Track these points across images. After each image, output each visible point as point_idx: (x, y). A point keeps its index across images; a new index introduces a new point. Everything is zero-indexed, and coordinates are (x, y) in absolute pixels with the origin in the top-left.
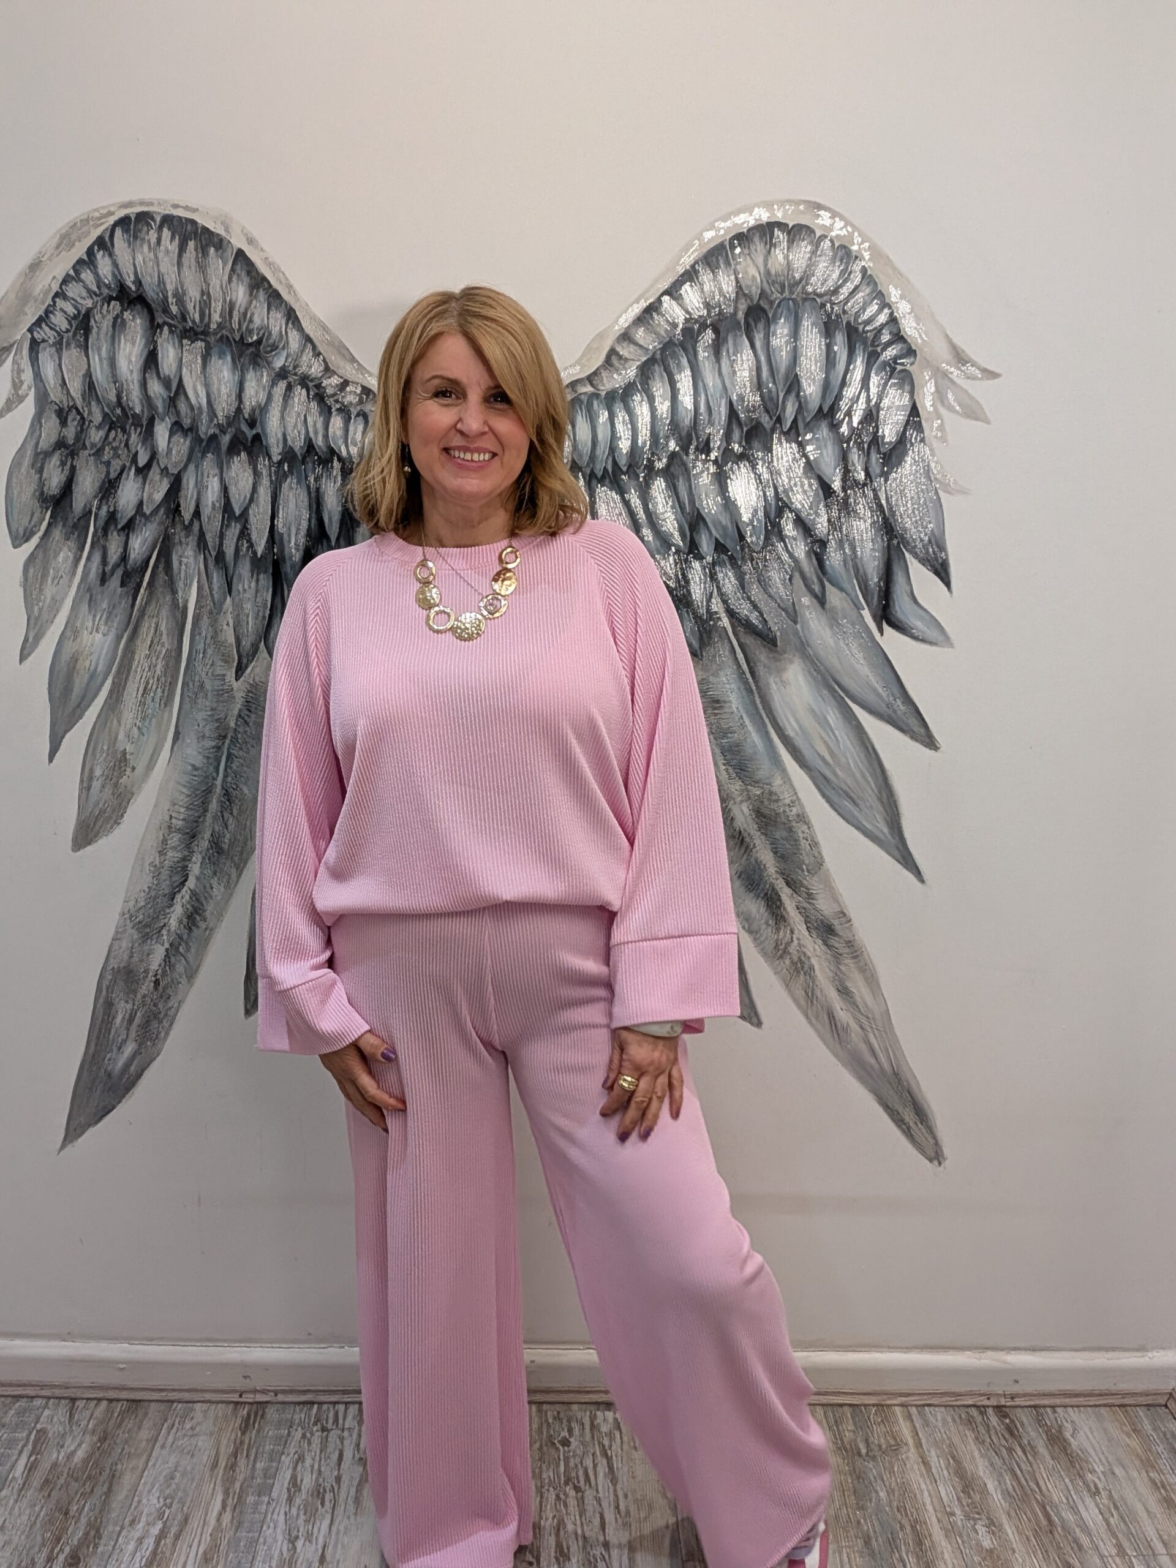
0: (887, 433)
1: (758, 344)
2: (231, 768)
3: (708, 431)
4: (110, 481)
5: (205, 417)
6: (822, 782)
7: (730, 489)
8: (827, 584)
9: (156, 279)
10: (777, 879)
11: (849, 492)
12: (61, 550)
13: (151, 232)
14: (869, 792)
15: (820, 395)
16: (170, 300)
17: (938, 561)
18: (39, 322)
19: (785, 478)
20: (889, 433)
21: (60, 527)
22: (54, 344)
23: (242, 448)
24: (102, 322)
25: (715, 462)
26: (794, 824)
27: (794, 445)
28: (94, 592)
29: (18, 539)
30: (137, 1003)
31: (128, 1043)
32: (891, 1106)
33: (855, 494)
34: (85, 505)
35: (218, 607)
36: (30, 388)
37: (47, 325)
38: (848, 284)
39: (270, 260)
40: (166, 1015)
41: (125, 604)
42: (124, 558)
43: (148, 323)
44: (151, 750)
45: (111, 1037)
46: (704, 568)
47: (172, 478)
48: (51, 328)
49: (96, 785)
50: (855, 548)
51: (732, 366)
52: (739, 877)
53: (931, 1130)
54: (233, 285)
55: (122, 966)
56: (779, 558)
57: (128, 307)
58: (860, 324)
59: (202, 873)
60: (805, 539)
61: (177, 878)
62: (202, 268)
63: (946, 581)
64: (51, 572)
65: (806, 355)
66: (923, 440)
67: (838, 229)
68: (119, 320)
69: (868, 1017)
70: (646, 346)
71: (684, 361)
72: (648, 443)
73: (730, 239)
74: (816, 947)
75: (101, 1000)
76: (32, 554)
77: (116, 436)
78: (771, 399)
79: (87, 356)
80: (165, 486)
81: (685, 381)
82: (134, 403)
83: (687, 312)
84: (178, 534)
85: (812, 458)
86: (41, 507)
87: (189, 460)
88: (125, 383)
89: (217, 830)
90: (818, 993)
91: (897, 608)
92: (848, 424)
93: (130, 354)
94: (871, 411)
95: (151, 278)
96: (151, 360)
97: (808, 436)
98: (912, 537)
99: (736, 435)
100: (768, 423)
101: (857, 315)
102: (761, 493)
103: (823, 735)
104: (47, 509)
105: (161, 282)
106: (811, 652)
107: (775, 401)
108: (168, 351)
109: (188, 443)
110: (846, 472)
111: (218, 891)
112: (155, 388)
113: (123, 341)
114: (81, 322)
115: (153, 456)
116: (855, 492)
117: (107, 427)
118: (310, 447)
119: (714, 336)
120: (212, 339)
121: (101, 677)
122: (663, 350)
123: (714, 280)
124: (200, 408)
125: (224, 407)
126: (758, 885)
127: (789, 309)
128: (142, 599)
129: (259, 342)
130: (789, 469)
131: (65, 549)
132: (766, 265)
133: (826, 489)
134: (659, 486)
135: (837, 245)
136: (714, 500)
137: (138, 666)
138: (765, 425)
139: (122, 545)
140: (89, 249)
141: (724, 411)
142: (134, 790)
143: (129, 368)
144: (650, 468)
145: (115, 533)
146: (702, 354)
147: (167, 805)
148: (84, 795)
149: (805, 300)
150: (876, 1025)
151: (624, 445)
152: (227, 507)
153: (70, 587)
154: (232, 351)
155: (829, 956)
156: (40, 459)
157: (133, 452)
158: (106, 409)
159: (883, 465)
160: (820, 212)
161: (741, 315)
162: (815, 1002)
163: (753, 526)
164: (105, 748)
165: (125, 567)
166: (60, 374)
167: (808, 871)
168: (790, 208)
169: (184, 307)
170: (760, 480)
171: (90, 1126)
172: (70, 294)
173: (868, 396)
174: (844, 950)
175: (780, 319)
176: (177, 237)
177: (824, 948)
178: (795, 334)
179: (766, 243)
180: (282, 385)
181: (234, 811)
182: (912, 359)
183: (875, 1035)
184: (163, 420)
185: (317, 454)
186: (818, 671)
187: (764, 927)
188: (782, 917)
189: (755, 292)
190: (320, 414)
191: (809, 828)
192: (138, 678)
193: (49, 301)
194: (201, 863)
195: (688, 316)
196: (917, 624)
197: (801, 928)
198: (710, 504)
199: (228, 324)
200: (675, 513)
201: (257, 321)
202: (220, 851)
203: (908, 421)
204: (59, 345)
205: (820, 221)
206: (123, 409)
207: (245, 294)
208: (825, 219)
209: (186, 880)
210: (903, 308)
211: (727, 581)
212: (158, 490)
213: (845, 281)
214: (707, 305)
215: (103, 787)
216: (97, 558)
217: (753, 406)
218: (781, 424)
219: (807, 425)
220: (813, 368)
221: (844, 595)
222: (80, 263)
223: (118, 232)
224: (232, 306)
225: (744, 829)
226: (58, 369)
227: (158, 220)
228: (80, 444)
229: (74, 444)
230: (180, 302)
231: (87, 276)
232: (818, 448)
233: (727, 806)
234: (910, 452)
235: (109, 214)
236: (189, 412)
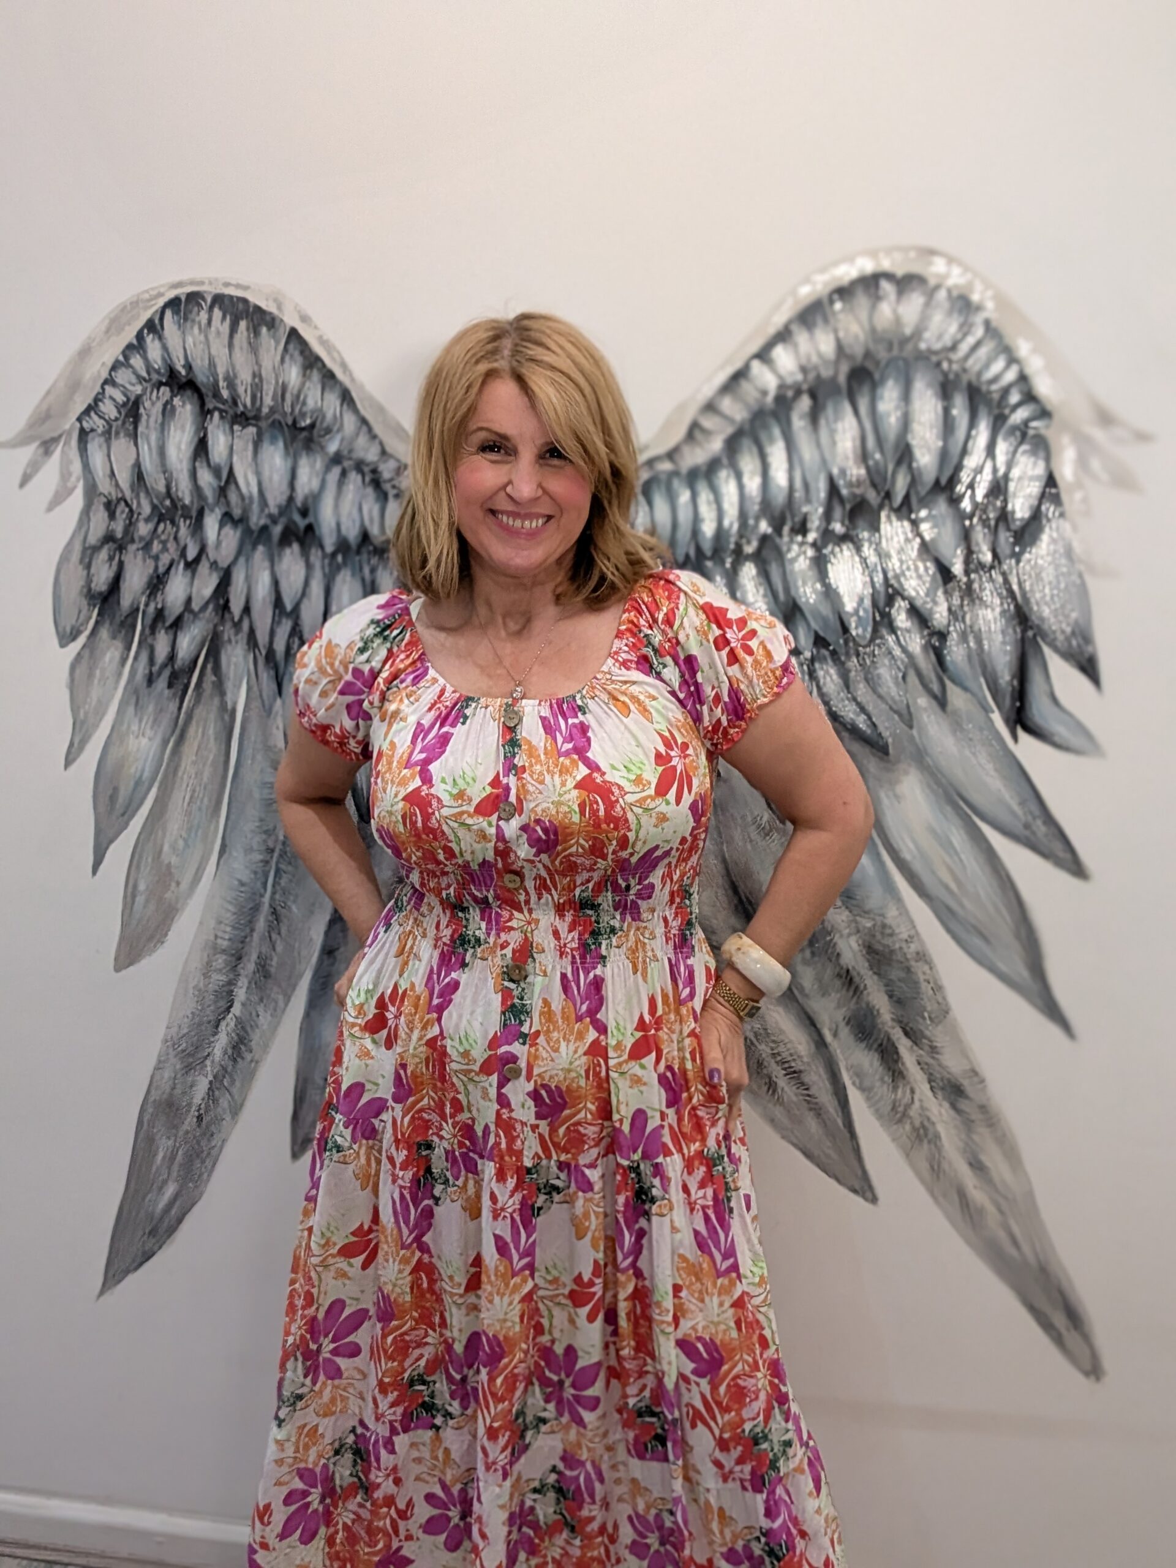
0: (1018, 508)
1: (863, 411)
2: (279, 884)
3: (805, 509)
4: (158, 577)
5: (255, 507)
6: (946, 915)
7: (831, 575)
9: (207, 362)
10: (893, 1028)
11: (973, 576)
12: (108, 648)
13: (202, 313)
14: (1003, 927)
15: (936, 465)
16: (222, 384)
17: (1083, 655)
18: (88, 411)
19: (895, 561)
20: (1020, 507)
21: (107, 625)
22: (103, 434)
23: (293, 538)
24: (151, 409)
25: (814, 545)
26: (913, 963)
27: (906, 524)
28: (141, 695)
29: (66, 637)
30: (179, 1140)
31: (170, 1183)
32: (1036, 1307)
33: (981, 578)
34: (133, 603)
35: (268, 711)
36: (78, 480)
37: (96, 413)
38: (968, 339)
39: (325, 338)
40: (209, 1154)
41: (173, 706)
42: (172, 657)
43: (198, 408)
44: (196, 866)
45: (151, 1176)
46: (801, 665)
47: (222, 574)
48: (100, 417)
49: (140, 900)
50: (981, 641)
51: (832, 436)
52: (848, 1023)
53: (1086, 1338)
54: (286, 365)
55: (165, 1096)
56: (890, 653)
57: (178, 392)
58: (983, 384)
59: (248, 999)
60: (921, 633)
61: (223, 1004)
62: (254, 349)
63: (1094, 677)
64: (98, 672)
65: (919, 421)
66: (1062, 515)
67: (956, 278)
68: (169, 406)
69: (1007, 1198)
70: (732, 417)
71: (777, 432)
72: (736, 527)
73: (829, 294)
74: (943, 1111)
75: (142, 1135)
76: (79, 654)
77: (165, 528)
78: (878, 472)
79: (136, 444)
80: (213, 581)
81: (777, 454)
82: (183, 492)
83: (780, 377)
84: (227, 631)
85: (927, 537)
86: (89, 605)
87: (239, 553)
88: (175, 475)
89: (264, 951)
90: (945, 1166)
91: (1035, 710)
92: (970, 498)
93: (180, 442)
94: (998, 482)
95: (202, 360)
96: (201, 448)
97: (923, 513)
98: (1050, 627)
99: (838, 512)
100: (875, 498)
101: (979, 374)
102: (868, 579)
103: (948, 859)
104: (94, 606)
105: (212, 364)
106: (931, 763)
107: (883, 474)
108: (218, 439)
109: (238, 533)
110: (969, 553)
111: (264, 1019)
112: (206, 478)
113: (172, 428)
114: (130, 410)
115: (202, 550)
116: (979, 575)
117: (156, 520)
118: (365, 537)
119: (811, 403)
120: (263, 424)
121: (146, 784)
122: (752, 420)
123: (811, 340)
124: (251, 498)
125: (276, 497)
126: (870, 1035)
127: (898, 370)
128: (190, 701)
129: (312, 426)
130: (901, 551)
131: (112, 649)
132: (870, 321)
133: (945, 574)
134: (749, 572)
135: (954, 295)
136: (812, 587)
137: (184, 773)
138: (871, 502)
139: (170, 643)
140: (138, 334)
141: (823, 487)
142: (179, 906)
143: (178, 457)
144: (738, 552)
145: (163, 632)
146: (799, 423)
147: (212, 923)
148: (127, 911)
149: (917, 358)
150: (1018, 1210)
151: (708, 529)
152: (278, 603)
153: (116, 688)
154: (284, 436)
155: (959, 1124)
156: (89, 554)
157: (182, 544)
158: (155, 501)
159: (1015, 544)
160: (934, 259)
161: (842, 379)
162: (941, 1175)
163: (859, 618)
164: (150, 860)
165: (173, 667)
166: (109, 466)
167: (930, 1018)
168: (898, 256)
169: (235, 390)
170: (867, 564)
171: (127, 1272)
172: (119, 380)
173: (995, 466)
174: (976, 1115)
175: (888, 380)
176: (228, 318)
177: (952, 1113)
178: (906, 396)
180: (336, 471)
181: (284, 931)
182: (1047, 422)
183: (1017, 1221)
184: (212, 510)
185: (371, 544)
186: (938, 783)
187: (878, 1084)
188: (901, 1073)
189: (859, 351)
190: (377, 499)
191: (931, 968)
192: (184, 786)
193: (98, 389)
194: (248, 988)
195: (780, 382)
196: (1060, 730)
197: (923, 1088)
198: (808, 593)
199: (280, 408)
200: (767, 603)
201: (311, 403)
202: (267, 975)
203: (1043, 493)
204: (108, 435)
205: (933, 269)
206: (172, 501)
207: (298, 374)
208: (939, 266)
209: (231, 1006)
210: (1035, 365)
211: (828, 679)
212: (206, 585)
213: (965, 335)
214: (804, 370)
215: (147, 901)
216: (144, 657)
217: (858, 481)
218: (890, 500)
219: (921, 499)
220: (928, 436)
221: (968, 695)
222: (130, 347)
223: (168, 314)
224: (284, 388)
225: (854, 968)
226: (106, 459)
227: (209, 300)
228: (129, 538)
229: (122, 538)
230: (231, 385)
231: (137, 361)
232: (935, 526)
233: (831, 940)
234: (1047, 530)
235: (161, 295)
236: (240, 502)
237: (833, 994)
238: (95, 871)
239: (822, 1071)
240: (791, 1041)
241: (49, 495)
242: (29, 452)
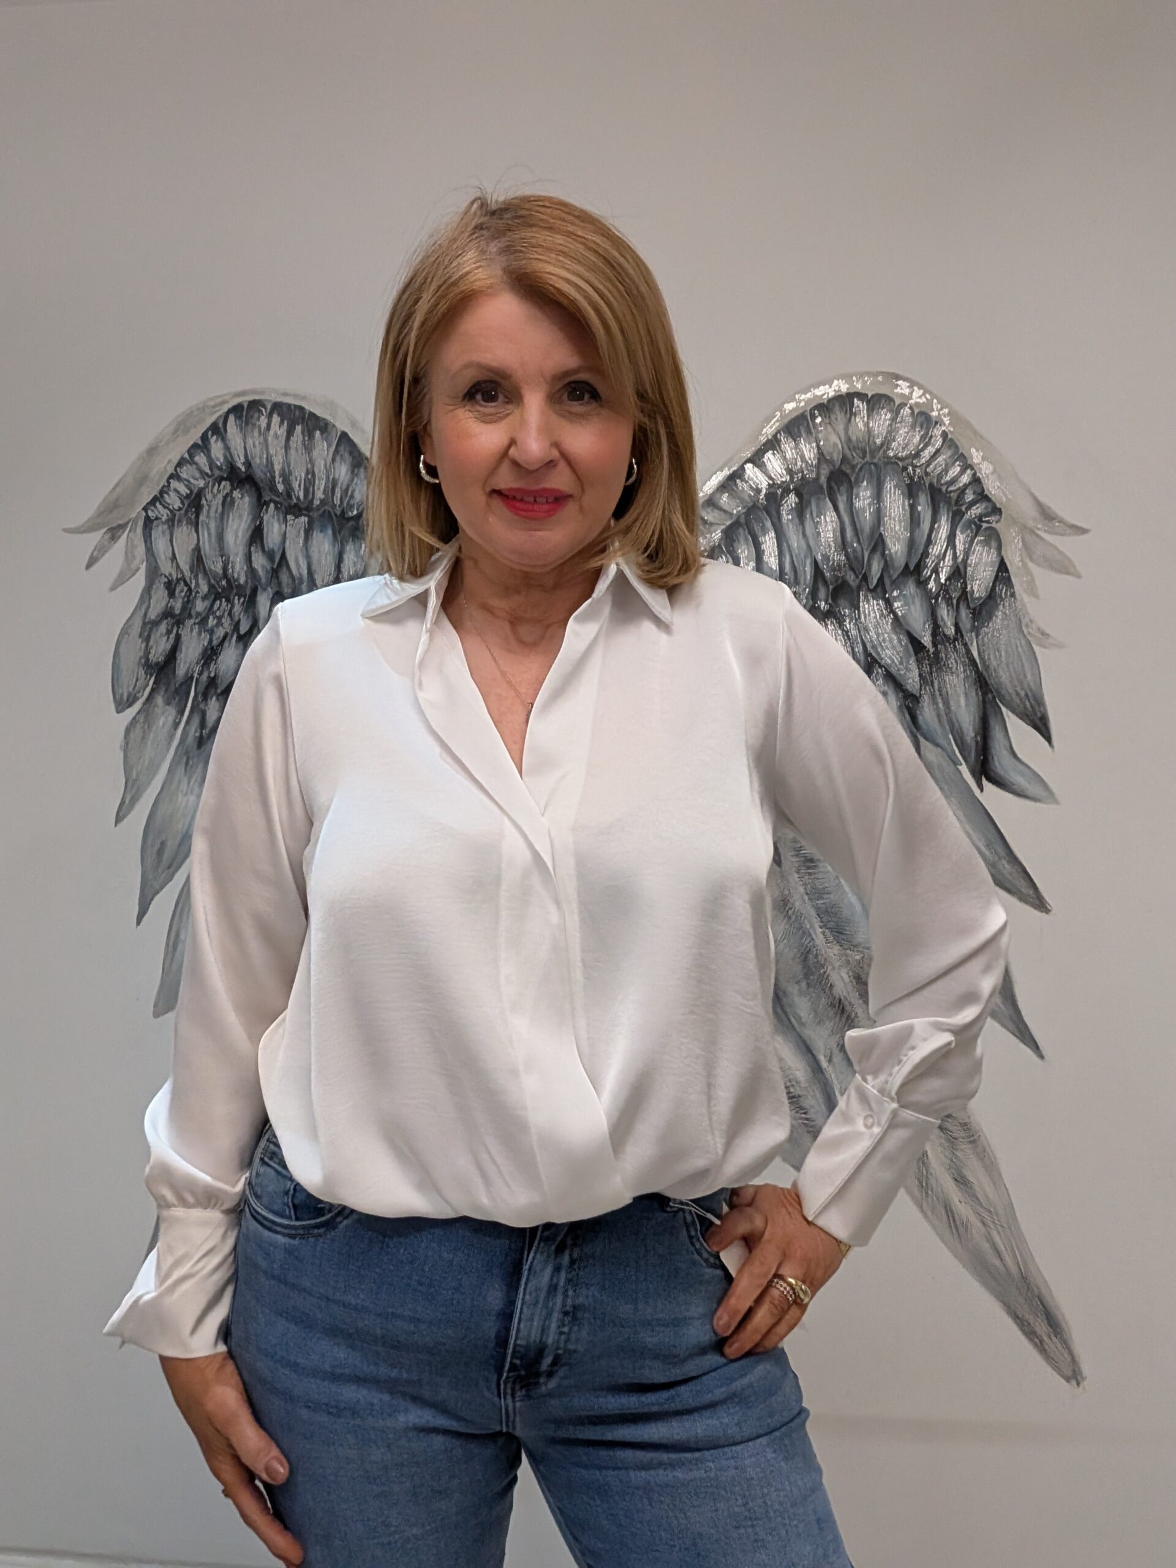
0: (976, 588)
1: (842, 506)
4: (212, 648)
5: (304, 586)
8: (922, 740)
9: (265, 461)
11: (939, 646)
12: (162, 713)
13: (263, 417)
15: (905, 552)
16: (278, 479)
17: (1036, 714)
18: (153, 502)
19: (873, 634)
20: (979, 586)
21: (162, 692)
22: (167, 521)
24: (213, 501)
27: (881, 602)
28: (191, 755)
29: (121, 705)
32: (1020, 1316)
33: (946, 649)
34: (188, 671)
36: (141, 563)
37: (161, 504)
38: (929, 448)
43: (255, 500)
48: (165, 507)
49: (181, 948)
50: (949, 703)
51: (816, 528)
53: (1066, 1344)
54: (337, 464)
57: (237, 487)
58: (942, 485)
60: (897, 694)
63: (1047, 735)
64: (152, 735)
65: (890, 516)
66: (1013, 595)
67: (917, 396)
68: (229, 498)
69: (990, 1212)
70: (729, 510)
71: (769, 524)
73: (811, 410)
76: (134, 718)
77: (221, 605)
78: (856, 558)
79: (197, 532)
81: (769, 543)
82: (239, 574)
83: (770, 478)
85: (900, 614)
86: (146, 673)
88: (231, 558)
90: (933, 1181)
91: (997, 764)
92: (935, 580)
93: (237, 532)
94: (958, 567)
95: (261, 458)
96: (257, 535)
97: (895, 594)
98: (1007, 690)
99: (822, 593)
100: (854, 580)
101: (940, 477)
102: (850, 649)
104: (151, 676)
105: (270, 463)
107: (861, 559)
108: (273, 526)
110: (936, 627)
112: (260, 562)
113: (231, 517)
114: (192, 502)
115: (254, 624)
116: (945, 646)
117: (213, 596)
119: (797, 500)
120: (315, 514)
122: (747, 514)
123: (796, 448)
124: (300, 578)
125: (323, 577)
127: (871, 473)
129: (359, 516)
130: (877, 625)
131: (166, 715)
132: (846, 432)
133: (916, 644)
135: (916, 411)
138: (851, 583)
139: (220, 709)
140: (203, 434)
141: (809, 570)
143: (235, 542)
145: (214, 698)
146: (786, 517)
148: (168, 959)
149: (886, 464)
150: (999, 1221)
153: (168, 750)
154: (333, 525)
155: (943, 1141)
156: (149, 626)
157: (236, 619)
158: (213, 581)
159: (974, 619)
160: (900, 382)
161: (823, 480)
162: (930, 1192)
166: (170, 548)
168: (868, 380)
169: (290, 485)
170: (848, 636)
172: (184, 475)
173: (955, 553)
174: (959, 1133)
175: (863, 482)
176: (286, 422)
178: (878, 496)
179: (846, 413)
182: (997, 517)
183: (999, 1233)
184: (265, 590)
189: (837, 457)
193: (164, 482)
195: (771, 482)
196: (1018, 779)
199: (330, 500)
201: (358, 497)
203: (997, 577)
204: (171, 523)
205: (898, 390)
206: (228, 581)
207: (347, 471)
208: (903, 388)
210: (985, 470)
213: (926, 445)
214: (790, 471)
216: (196, 720)
217: (839, 565)
218: (867, 583)
219: (893, 582)
220: (897, 528)
221: (940, 750)
222: (195, 446)
223: (231, 418)
224: (334, 483)
225: (845, 997)
226: (169, 543)
227: (269, 407)
228: (186, 613)
229: (180, 614)
230: (287, 481)
231: (201, 459)
232: (906, 604)
233: (825, 972)
234: (1001, 607)
235: (224, 402)
236: (290, 581)
237: (827, 1023)
238: (139, 922)
239: (818, 1095)
240: (790, 1068)
241: (114, 574)
242: (96, 537)
